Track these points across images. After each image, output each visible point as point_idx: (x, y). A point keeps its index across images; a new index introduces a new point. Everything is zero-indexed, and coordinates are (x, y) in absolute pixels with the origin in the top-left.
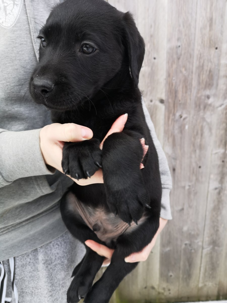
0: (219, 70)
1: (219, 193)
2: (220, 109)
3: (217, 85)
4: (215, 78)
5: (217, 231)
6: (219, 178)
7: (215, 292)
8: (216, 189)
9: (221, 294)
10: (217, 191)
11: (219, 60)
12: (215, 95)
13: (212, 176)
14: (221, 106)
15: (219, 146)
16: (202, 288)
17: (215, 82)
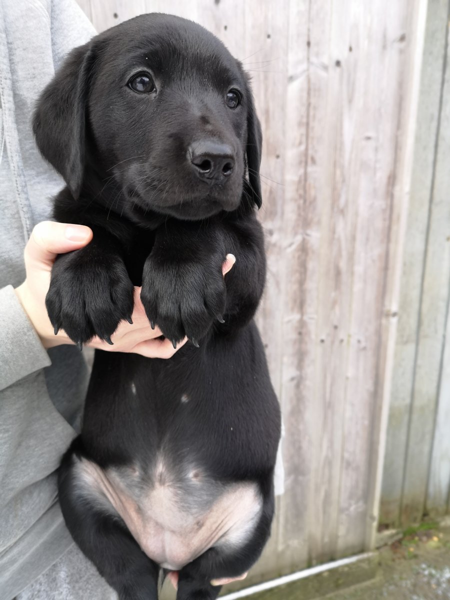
0: (284, 191)
1: (298, 386)
2: (289, 250)
3: (283, 213)
4: (279, 202)
5: (300, 448)
6: (296, 362)
7: (304, 556)
8: (293, 379)
9: (314, 555)
10: (295, 382)
11: (283, 174)
12: (280, 229)
13: (285, 359)
14: (290, 245)
15: (292, 309)
16: (283, 552)
17: (279, 209)
